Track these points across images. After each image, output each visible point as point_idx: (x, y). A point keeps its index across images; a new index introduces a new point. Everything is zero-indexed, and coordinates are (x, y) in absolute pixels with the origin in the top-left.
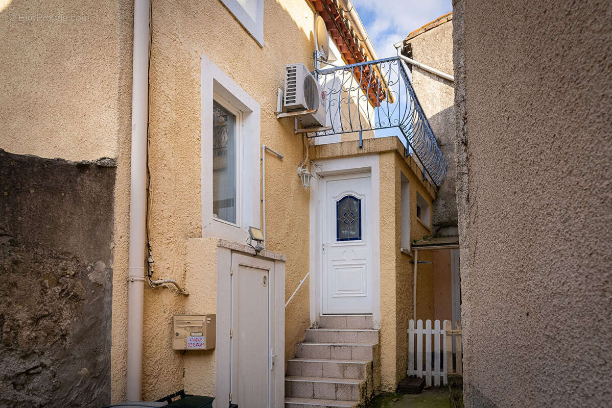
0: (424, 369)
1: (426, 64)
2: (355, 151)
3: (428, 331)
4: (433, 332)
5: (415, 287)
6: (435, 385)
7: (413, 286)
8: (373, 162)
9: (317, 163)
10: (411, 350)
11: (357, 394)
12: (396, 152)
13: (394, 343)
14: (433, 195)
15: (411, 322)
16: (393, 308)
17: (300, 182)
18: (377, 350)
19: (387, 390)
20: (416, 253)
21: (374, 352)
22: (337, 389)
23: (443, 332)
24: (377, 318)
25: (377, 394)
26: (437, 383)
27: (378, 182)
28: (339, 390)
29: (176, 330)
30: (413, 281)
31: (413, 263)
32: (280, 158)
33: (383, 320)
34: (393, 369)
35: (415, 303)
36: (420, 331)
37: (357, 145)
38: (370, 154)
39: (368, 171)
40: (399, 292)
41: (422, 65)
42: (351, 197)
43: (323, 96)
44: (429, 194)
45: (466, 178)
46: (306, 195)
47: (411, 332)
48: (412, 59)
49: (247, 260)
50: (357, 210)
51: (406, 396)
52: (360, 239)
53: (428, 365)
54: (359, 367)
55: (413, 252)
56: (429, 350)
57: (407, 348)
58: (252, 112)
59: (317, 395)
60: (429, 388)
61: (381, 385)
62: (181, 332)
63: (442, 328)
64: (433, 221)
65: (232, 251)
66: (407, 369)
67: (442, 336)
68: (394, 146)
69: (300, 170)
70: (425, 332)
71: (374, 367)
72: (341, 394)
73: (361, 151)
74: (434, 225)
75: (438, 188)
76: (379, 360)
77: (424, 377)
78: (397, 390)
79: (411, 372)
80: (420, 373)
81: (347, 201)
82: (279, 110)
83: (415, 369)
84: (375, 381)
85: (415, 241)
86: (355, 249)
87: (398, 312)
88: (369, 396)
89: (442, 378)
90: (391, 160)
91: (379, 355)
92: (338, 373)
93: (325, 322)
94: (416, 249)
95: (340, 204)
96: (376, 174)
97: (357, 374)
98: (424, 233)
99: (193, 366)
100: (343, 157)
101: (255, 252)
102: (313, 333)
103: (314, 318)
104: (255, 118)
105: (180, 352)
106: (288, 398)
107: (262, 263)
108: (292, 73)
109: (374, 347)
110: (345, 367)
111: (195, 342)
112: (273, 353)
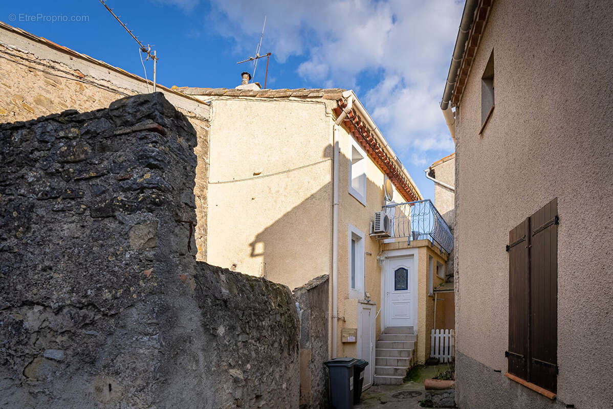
0: (439, 354)
1: (444, 182)
2: (406, 246)
3: (442, 335)
4: (445, 335)
5: (435, 313)
6: (445, 362)
7: (434, 312)
8: (415, 252)
9: (385, 252)
10: (433, 344)
11: (408, 363)
12: (427, 247)
13: (424, 341)
14: (446, 259)
15: (433, 331)
16: (424, 324)
17: (378, 263)
18: (416, 344)
19: (420, 363)
20: (436, 294)
21: (415, 345)
22: (398, 361)
23: (450, 335)
24: (415, 328)
25: (416, 365)
26: (446, 361)
27: (418, 261)
28: (399, 362)
29: (343, 335)
30: (434, 309)
31: (434, 300)
32: (371, 255)
33: (419, 330)
34: (424, 353)
35: (435, 321)
36: (437, 335)
37: (407, 243)
38: (413, 248)
39: (413, 255)
40: (427, 315)
41: (441, 183)
42: (402, 268)
43: (391, 221)
44: (444, 260)
45: (458, 283)
46: (380, 269)
47: (433, 336)
48: (435, 178)
49: (365, 306)
50: (406, 275)
51: (430, 366)
52: (407, 289)
53: (442, 352)
54: (408, 352)
55: (434, 294)
56: (442, 345)
57: (430, 344)
58: (361, 238)
59: (388, 364)
60: (442, 363)
61: (417, 361)
62: (345, 335)
63: (449, 333)
64: (446, 273)
65: (362, 303)
66: (430, 354)
67: (449, 337)
68: (426, 244)
69: (378, 257)
70: (440, 335)
71: (415, 352)
72: (400, 363)
73: (409, 247)
74: (446, 276)
75: (449, 254)
76: (417, 349)
77: (439, 358)
78: (425, 363)
79: (432, 356)
80: (437, 356)
81: (401, 270)
82: (371, 233)
83: (435, 354)
84: (415, 359)
85: (435, 288)
86: (404, 294)
87: (426, 326)
88: (412, 365)
89: (448, 359)
90: (424, 251)
91: (417, 347)
92: (397, 355)
93: (389, 330)
94: (436, 293)
95: (396, 272)
96: (416, 257)
97: (407, 355)
98: (441, 282)
99: (348, 348)
100: (399, 249)
101: (368, 302)
102: (383, 336)
103: (382, 329)
104: (363, 240)
105: (344, 343)
106: (376, 365)
107: (369, 306)
108: (378, 216)
109: (415, 343)
110: (401, 352)
111: (351, 339)
112: (372, 344)
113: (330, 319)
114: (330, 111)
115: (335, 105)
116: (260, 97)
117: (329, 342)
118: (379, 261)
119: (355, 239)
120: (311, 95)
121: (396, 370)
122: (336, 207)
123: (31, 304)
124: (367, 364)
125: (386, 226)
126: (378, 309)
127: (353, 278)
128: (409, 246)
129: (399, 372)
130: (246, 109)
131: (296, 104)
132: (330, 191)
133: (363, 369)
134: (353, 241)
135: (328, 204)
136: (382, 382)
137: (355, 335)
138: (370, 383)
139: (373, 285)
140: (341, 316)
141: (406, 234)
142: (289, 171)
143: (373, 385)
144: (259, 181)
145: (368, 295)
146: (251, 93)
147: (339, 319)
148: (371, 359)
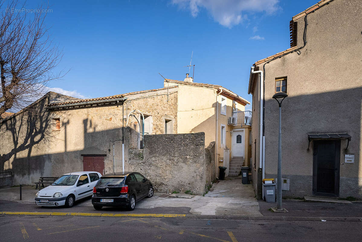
2: (240, 127)
9: (234, 129)
11: (240, 169)
12: (248, 128)
13: (247, 162)
16: (247, 156)
24: (244, 157)
27: (245, 133)
29: (219, 159)
32: (228, 131)
38: (243, 128)
39: (243, 131)
40: (248, 153)
42: (240, 135)
46: (231, 136)
50: (241, 138)
52: (241, 143)
59: (234, 169)
65: (225, 149)
72: (238, 169)
76: (244, 165)
82: (228, 124)
86: (240, 145)
90: (247, 129)
92: (237, 166)
93: (234, 158)
95: (237, 136)
97: (240, 167)
100: (238, 128)
101: (227, 149)
102: (232, 160)
103: (232, 157)
104: (225, 127)
105: (219, 162)
106: (229, 170)
107: (227, 150)
108: (230, 118)
109: (243, 163)
110: (238, 166)
111: (222, 161)
112: (228, 163)
113: (215, 154)
114: (216, 92)
115: (217, 91)
116: (194, 85)
117: (215, 161)
118: (231, 133)
119: (223, 127)
120: (210, 86)
121: (236, 171)
122: (217, 121)
123: (188, 155)
124: (227, 168)
125: (233, 122)
126: (230, 150)
127: (222, 140)
128: (242, 127)
129: (237, 172)
130: (189, 89)
131: (205, 89)
132: (215, 116)
133: (225, 170)
134: (222, 128)
135: (215, 120)
136: (232, 175)
137: (223, 159)
138: (228, 175)
139: (229, 141)
140: (219, 153)
141: (241, 123)
142: (203, 109)
143: (229, 176)
144: (193, 111)
145: (227, 146)
146: (191, 84)
147: (218, 154)
148: (228, 167)
